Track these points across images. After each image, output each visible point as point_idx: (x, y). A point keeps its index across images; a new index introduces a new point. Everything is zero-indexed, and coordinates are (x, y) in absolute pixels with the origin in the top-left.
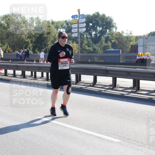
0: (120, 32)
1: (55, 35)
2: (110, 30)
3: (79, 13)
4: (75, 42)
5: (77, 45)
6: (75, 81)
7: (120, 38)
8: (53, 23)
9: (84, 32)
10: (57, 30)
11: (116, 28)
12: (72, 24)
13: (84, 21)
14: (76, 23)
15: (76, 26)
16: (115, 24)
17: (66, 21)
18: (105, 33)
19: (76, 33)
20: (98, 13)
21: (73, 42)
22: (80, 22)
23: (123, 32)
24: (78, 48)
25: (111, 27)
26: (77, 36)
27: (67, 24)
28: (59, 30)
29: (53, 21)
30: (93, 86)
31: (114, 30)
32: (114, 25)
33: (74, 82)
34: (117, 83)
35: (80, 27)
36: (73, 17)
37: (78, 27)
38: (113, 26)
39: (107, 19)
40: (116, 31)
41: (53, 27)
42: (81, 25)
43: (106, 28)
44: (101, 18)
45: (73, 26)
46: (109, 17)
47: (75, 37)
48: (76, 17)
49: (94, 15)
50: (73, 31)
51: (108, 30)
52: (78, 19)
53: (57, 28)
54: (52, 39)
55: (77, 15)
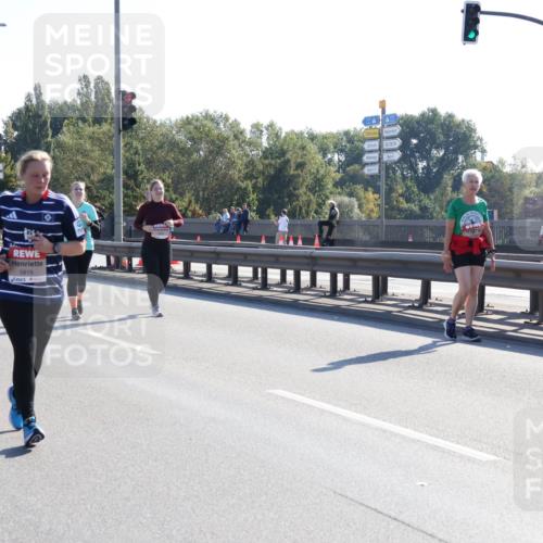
0: (495, 163)
1: (318, 171)
2: (467, 157)
3: (383, 112)
4: (370, 189)
5: (377, 196)
6: (371, 294)
7: (493, 177)
8: (313, 137)
9: (396, 163)
10: (324, 155)
11: (484, 151)
12: (364, 140)
13: (396, 134)
14: (374, 139)
15: (375, 145)
16: (481, 140)
17: (347, 133)
18: (455, 165)
19: (372, 163)
20: (434, 111)
21: (366, 190)
22: (385, 135)
23: (502, 162)
24: (379, 205)
25: (470, 148)
26: (377, 171)
27: (350, 140)
28: (329, 156)
29: (312, 134)
31: (478, 155)
32: (479, 143)
33: (369, 296)
34: (487, 300)
35: (385, 147)
36: (366, 121)
37: (380, 150)
38: (476, 147)
39: (459, 126)
40: (482, 158)
41: (312, 148)
42: (387, 144)
43: (456, 152)
44: (442, 125)
45: (367, 146)
46: (463, 121)
47: (372, 176)
48: (374, 121)
49: (423, 115)
50: (365, 159)
51: (461, 158)
52: (379, 126)
53: (324, 151)
54: (309, 181)
55: (377, 118)
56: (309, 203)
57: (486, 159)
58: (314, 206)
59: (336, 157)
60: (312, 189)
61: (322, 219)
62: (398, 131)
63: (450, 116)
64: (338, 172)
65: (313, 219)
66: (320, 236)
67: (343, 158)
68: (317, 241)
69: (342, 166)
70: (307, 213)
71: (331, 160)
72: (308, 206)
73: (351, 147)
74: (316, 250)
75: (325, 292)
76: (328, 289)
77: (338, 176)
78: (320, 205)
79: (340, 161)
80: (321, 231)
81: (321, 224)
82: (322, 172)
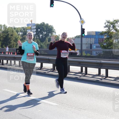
0: (58, 35)
1: (16, 37)
2: (51, 34)
3: (32, 23)
7: (57, 39)
8: (15, 28)
9: (35, 35)
10: (18, 33)
11: (55, 33)
12: (27, 29)
13: (35, 28)
14: (30, 29)
16: (55, 30)
17: (23, 28)
20: (44, 23)
22: (32, 28)
25: (52, 32)
28: (19, 33)
30: (40, 69)
31: (54, 33)
36: (28, 25)
38: (53, 32)
39: (49, 27)
40: (55, 34)
41: (15, 31)
42: (33, 30)
44: (45, 26)
45: (28, 31)
46: (51, 25)
48: (29, 25)
49: (41, 24)
51: (50, 34)
52: (31, 26)
53: (17, 32)
54: (14, 39)
55: (30, 24)
56: (14, 44)
57: (56, 35)
58: (15, 45)
59: (20, 33)
60: (15, 41)
61: (17, 48)
62: (35, 27)
63: (47, 24)
64: (21, 37)
65: (15, 48)
66: (16, 52)
67: (22, 33)
68: (16, 53)
69: (22, 36)
70: (14, 47)
71: (19, 34)
72: (14, 45)
73: (24, 31)
74: (15, 55)
75: (18, 66)
76: (18, 65)
77: (21, 38)
78: (17, 45)
79: (21, 34)
80: (17, 51)
81: (17, 49)
82: (17, 37)
